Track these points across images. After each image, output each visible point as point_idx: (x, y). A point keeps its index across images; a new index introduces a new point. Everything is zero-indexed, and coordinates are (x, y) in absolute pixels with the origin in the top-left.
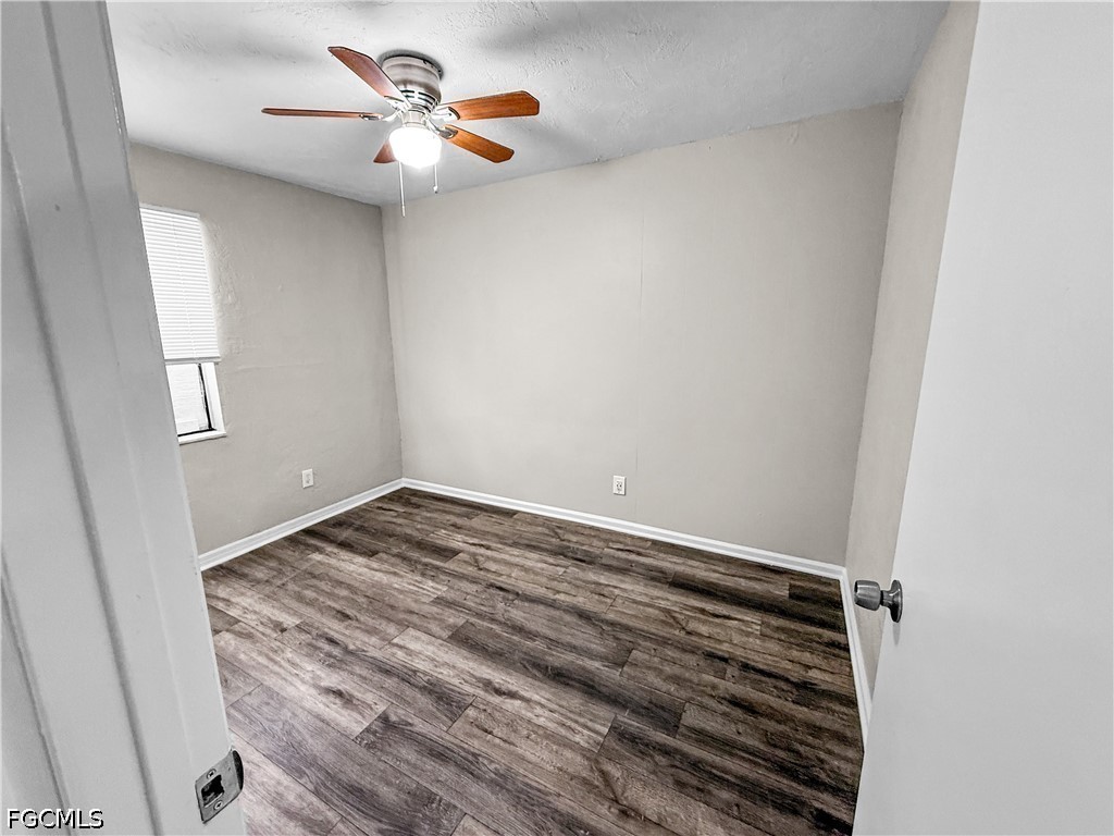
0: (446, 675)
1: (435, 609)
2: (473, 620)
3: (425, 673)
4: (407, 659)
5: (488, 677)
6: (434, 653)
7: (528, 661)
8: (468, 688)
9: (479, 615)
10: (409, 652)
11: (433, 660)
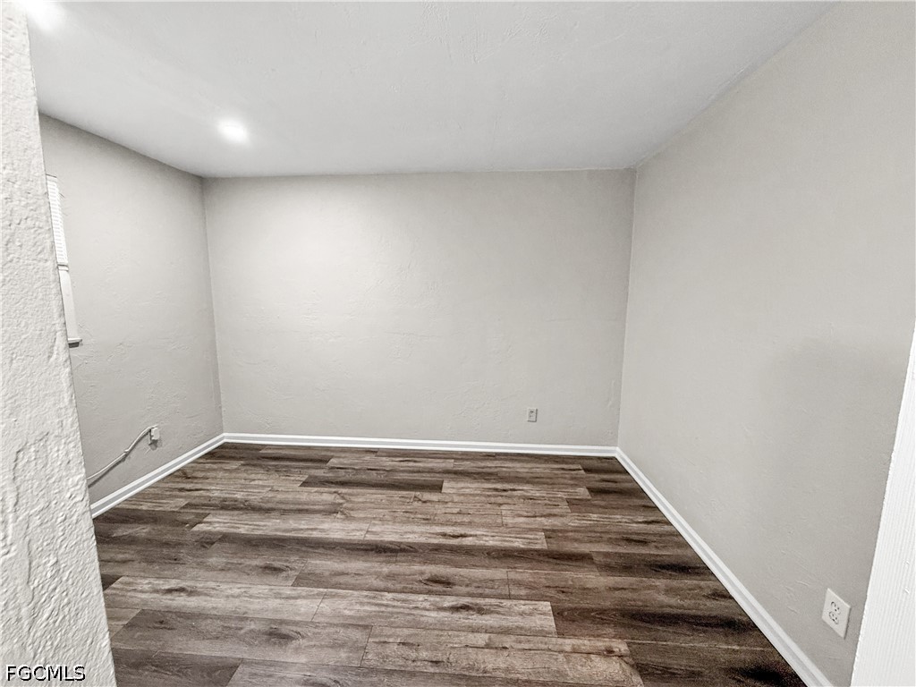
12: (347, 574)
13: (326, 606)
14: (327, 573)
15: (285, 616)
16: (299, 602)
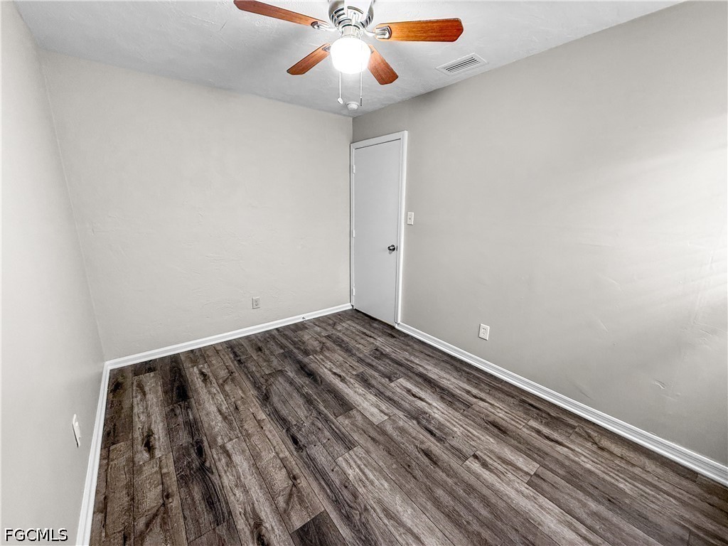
0: (361, 390)
1: (356, 437)
2: (332, 417)
3: (371, 393)
4: (379, 403)
5: (341, 383)
6: (363, 402)
7: (318, 384)
8: (352, 381)
9: (327, 420)
10: (378, 407)
11: (365, 399)
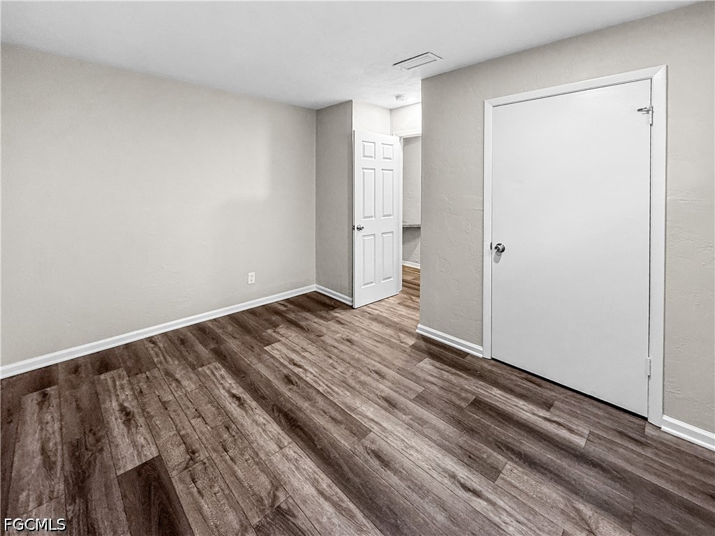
12: (331, 417)
13: (357, 403)
14: (343, 426)
15: (383, 412)
16: (372, 416)
